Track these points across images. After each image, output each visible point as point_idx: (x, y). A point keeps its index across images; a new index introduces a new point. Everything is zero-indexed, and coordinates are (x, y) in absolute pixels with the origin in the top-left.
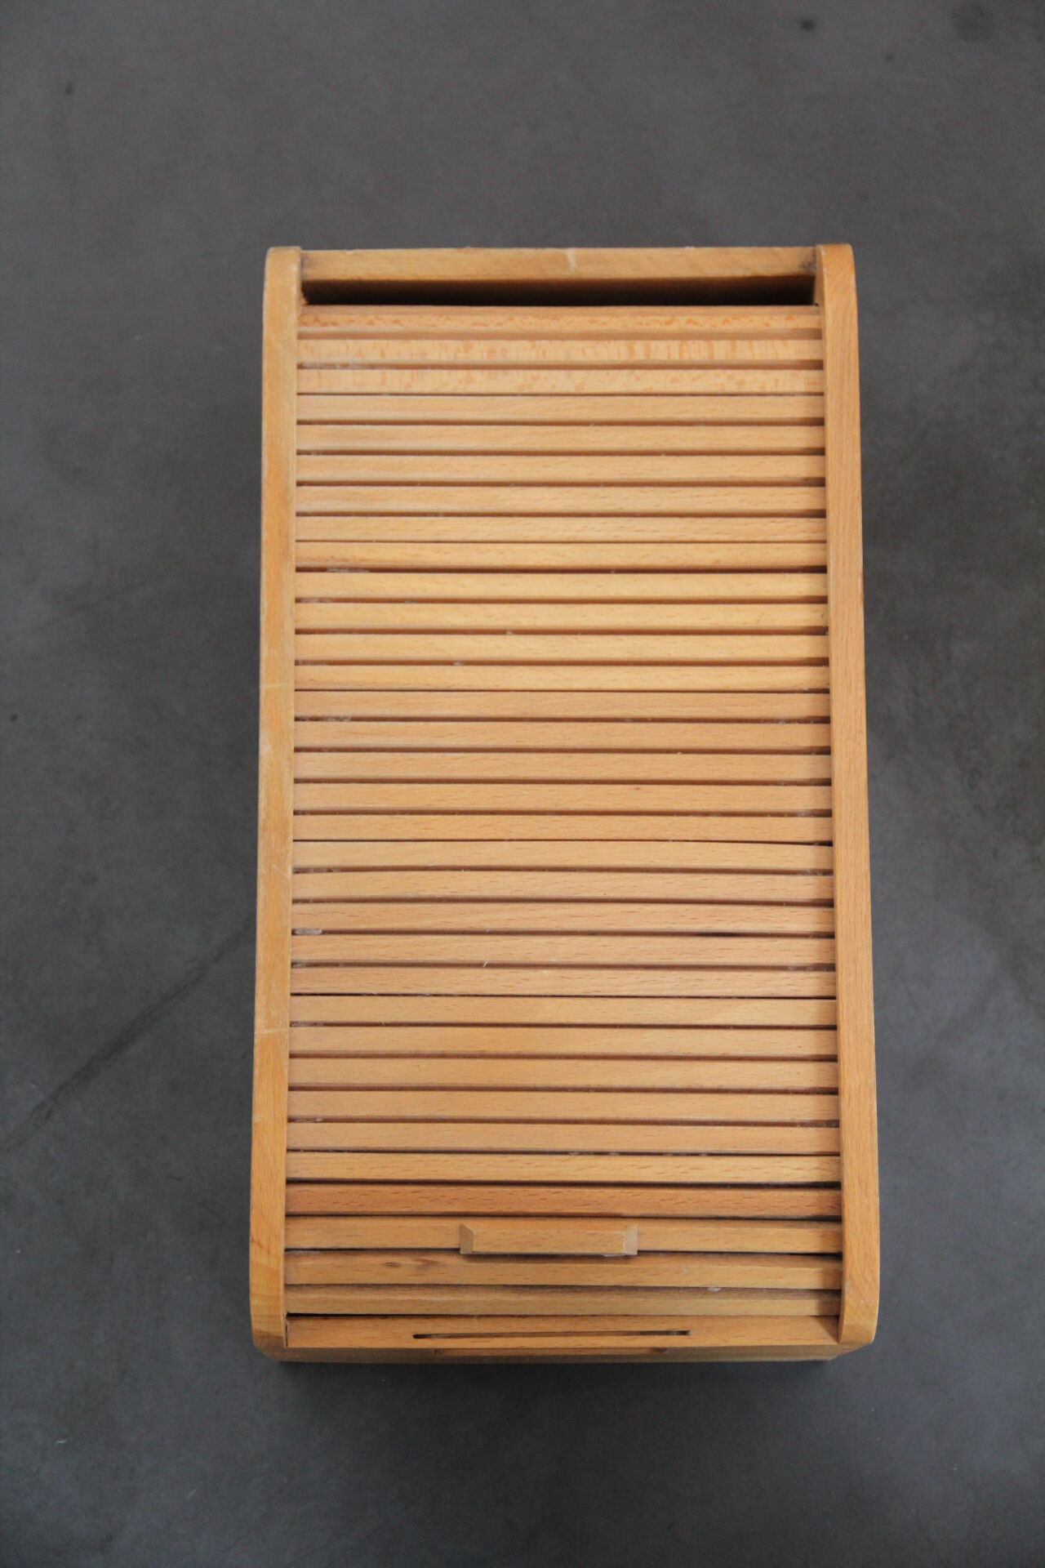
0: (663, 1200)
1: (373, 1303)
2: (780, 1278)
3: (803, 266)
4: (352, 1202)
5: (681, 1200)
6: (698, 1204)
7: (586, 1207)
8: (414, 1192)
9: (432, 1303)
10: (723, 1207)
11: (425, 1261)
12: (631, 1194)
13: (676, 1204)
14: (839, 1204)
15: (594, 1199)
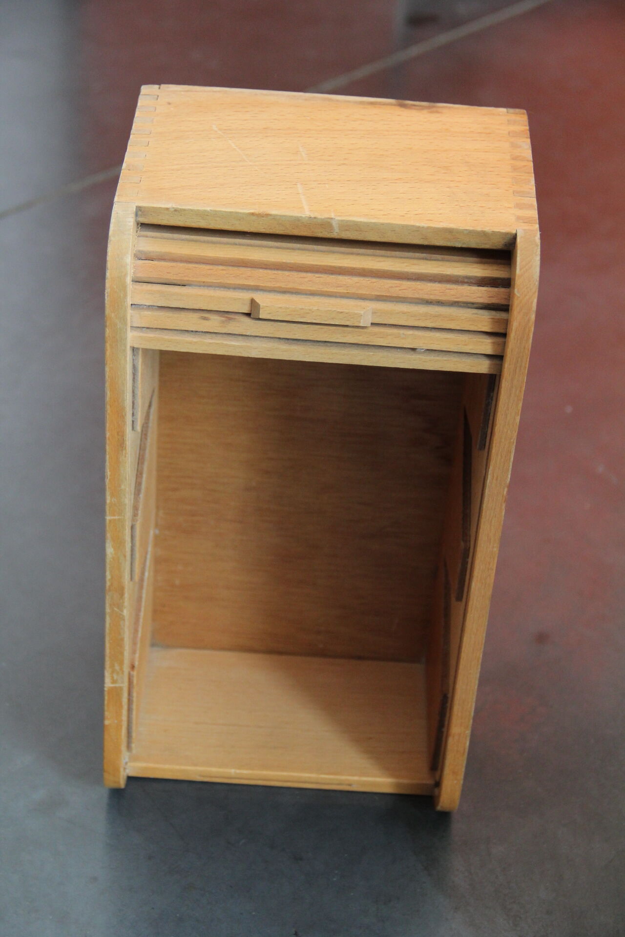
0: (392, 287)
1: (191, 343)
2: (466, 345)
3: (506, 245)
4: (180, 273)
5: (403, 288)
6: (415, 291)
7: (338, 288)
8: (222, 270)
9: (230, 346)
10: (431, 294)
11: (227, 317)
12: (370, 282)
13: (400, 290)
14: (510, 297)
15: (344, 283)
